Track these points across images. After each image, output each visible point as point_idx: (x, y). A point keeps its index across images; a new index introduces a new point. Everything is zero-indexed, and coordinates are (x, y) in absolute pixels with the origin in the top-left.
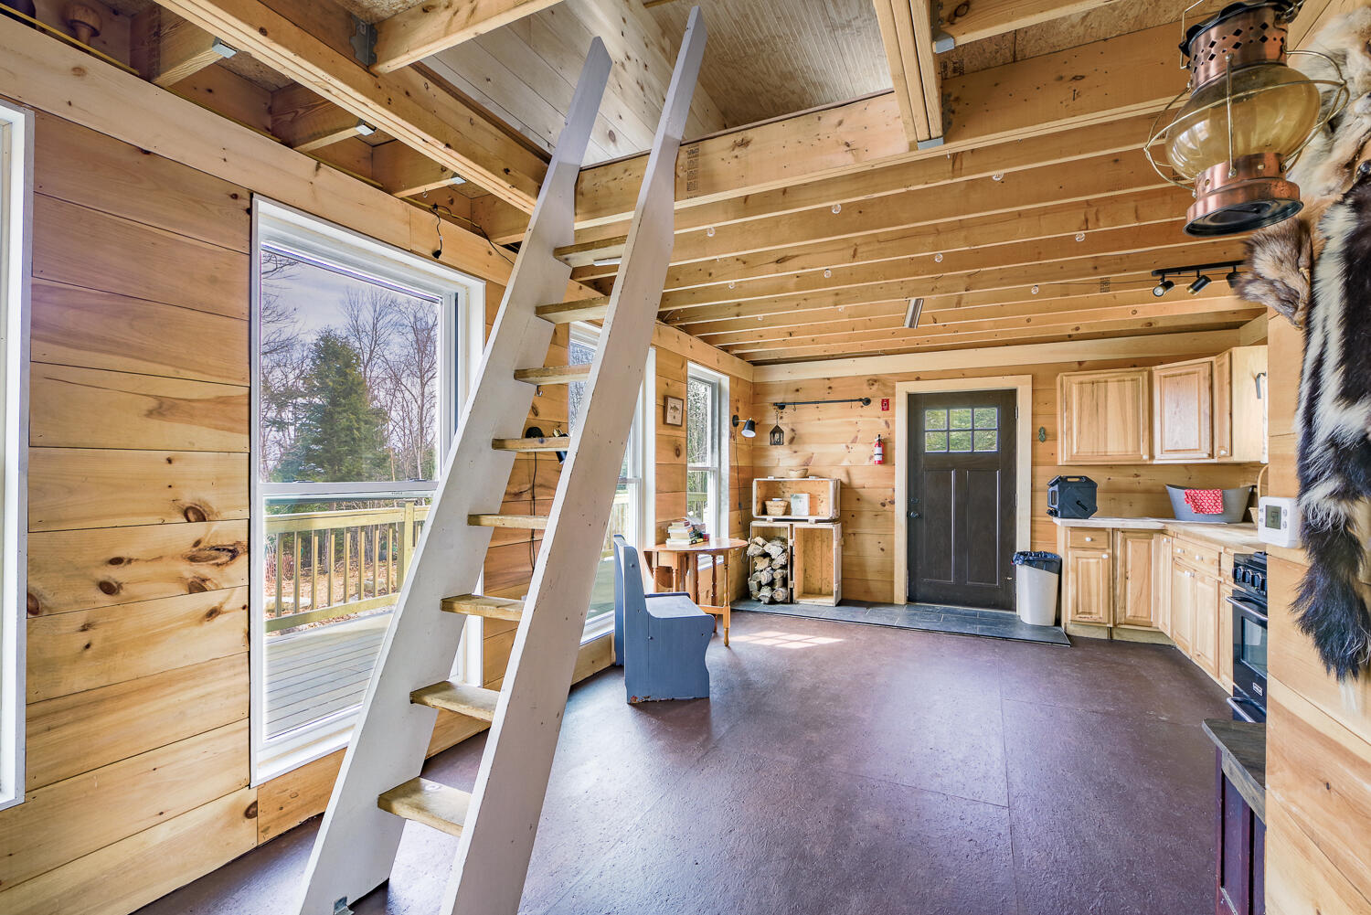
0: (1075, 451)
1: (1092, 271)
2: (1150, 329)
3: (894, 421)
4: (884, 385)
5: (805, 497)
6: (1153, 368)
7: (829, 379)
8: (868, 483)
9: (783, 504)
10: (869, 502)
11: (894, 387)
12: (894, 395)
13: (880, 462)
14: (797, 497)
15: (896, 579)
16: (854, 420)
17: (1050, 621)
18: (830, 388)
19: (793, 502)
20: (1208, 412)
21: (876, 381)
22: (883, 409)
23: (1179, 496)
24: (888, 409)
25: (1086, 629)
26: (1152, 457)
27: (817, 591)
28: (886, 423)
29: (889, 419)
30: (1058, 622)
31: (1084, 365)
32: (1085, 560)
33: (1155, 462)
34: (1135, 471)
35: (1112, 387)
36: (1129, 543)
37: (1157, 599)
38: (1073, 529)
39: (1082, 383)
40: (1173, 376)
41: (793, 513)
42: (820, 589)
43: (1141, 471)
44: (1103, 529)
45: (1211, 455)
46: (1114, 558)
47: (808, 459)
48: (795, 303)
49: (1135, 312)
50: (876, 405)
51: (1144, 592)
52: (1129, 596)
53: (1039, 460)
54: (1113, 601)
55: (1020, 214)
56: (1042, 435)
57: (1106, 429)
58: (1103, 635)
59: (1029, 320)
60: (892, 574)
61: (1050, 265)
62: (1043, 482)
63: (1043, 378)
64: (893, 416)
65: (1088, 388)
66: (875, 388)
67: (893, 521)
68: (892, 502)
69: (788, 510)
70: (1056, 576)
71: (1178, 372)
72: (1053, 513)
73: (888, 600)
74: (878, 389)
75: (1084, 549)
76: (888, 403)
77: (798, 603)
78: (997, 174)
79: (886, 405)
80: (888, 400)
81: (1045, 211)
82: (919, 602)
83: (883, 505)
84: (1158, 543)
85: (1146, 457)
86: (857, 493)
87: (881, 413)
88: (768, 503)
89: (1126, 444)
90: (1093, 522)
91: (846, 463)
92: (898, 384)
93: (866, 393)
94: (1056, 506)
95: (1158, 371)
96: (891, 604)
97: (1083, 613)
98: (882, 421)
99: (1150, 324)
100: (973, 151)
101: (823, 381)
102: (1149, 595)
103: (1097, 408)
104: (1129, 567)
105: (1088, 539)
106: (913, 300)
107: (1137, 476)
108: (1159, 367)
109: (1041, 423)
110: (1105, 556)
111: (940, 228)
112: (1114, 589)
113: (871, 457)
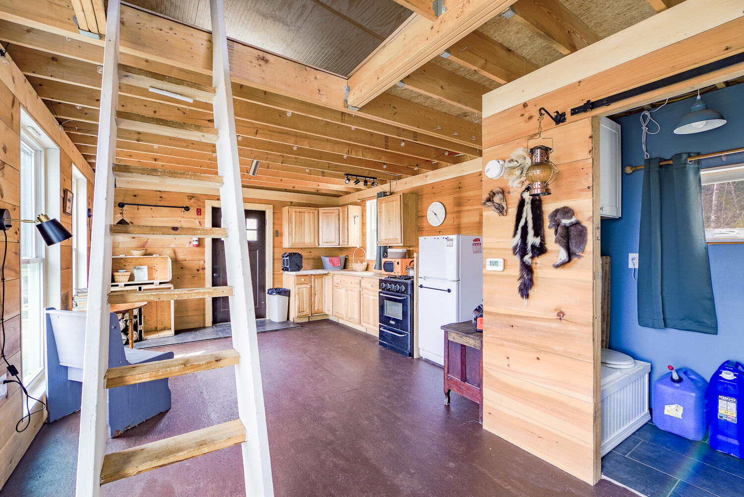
0: (294, 241)
1: (327, 168)
2: (318, 193)
3: (204, 222)
4: (198, 200)
5: (145, 268)
6: (319, 209)
7: (160, 191)
8: (189, 258)
9: (129, 274)
10: (189, 269)
11: (204, 202)
12: (204, 207)
13: (197, 246)
14: (138, 269)
15: (207, 312)
16: (179, 219)
17: (285, 319)
18: (161, 197)
19: (136, 272)
20: (338, 228)
21: (193, 197)
22: (197, 214)
23: (326, 260)
24: (200, 215)
25: (302, 319)
26: (319, 245)
27: (154, 329)
28: (200, 222)
29: (201, 221)
30: (288, 319)
31: (293, 204)
32: (302, 289)
33: (320, 247)
34: (309, 250)
35: (306, 214)
36: (316, 280)
37: (325, 301)
38: (297, 276)
39: (296, 212)
40: (327, 213)
41: (136, 280)
42: (156, 328)
43: (312, 250)
44: (307, 275)
45: (339, 245)
46: (311, 287)
47: (144, 243)
48: (186, 144)
49: (318, 185)
50: (193, 211)
51: (321, 299)
52: (316, 302)
53: (276, 245)
54: (311, 305)
55: (328, 140)
56: (277, 234)
57: (304, 232)
58: (306, 320)
59: (281, 180)
60: (204, 310)
61: (314, 161)
62: (279, 255)
63: (278, 207)
64: (204, 219)
65: (298, 214)
66: (193, 200)
67: (204, 279)
68: (204, 269)
69: (132, 278)
70: (288, 297)
71: (328, 211)
72: (285, 269)
73: (202, 326)
74: (194, 202)
75: (301, 284)
76: (201, 211)
77: (146, 339)
78: (353, 127)
79: (199, 212)
80: (200, 209)
81: (336, 142)
82: (219, 322)
83: (198, 270)
84: (325, 279)
85: (317, 245)
86: (181, 264)
87: (195, 216)
88: (116, 274)
89: (311, 239)
90: (302, 272)
91: (173, 246)
92: (206, 201)
93: (187, 203)
94: (288, 266)
95: (321, 209)
96: (204, 327)
97: (301, 312)
98: (197, 221)
99: (318, 191)
100: (349, 114)
101: (156, 192)
102: (322, 300)
103: (301, 223)
104: (316, 290)
105: (303, 280)
106: (255, 161)
107: (310, 252)
108: (321, 208)
109: (277, 228)
110: (309, 286)
111: (298, 134)
112: (311, 299)
113: (190, 243)
